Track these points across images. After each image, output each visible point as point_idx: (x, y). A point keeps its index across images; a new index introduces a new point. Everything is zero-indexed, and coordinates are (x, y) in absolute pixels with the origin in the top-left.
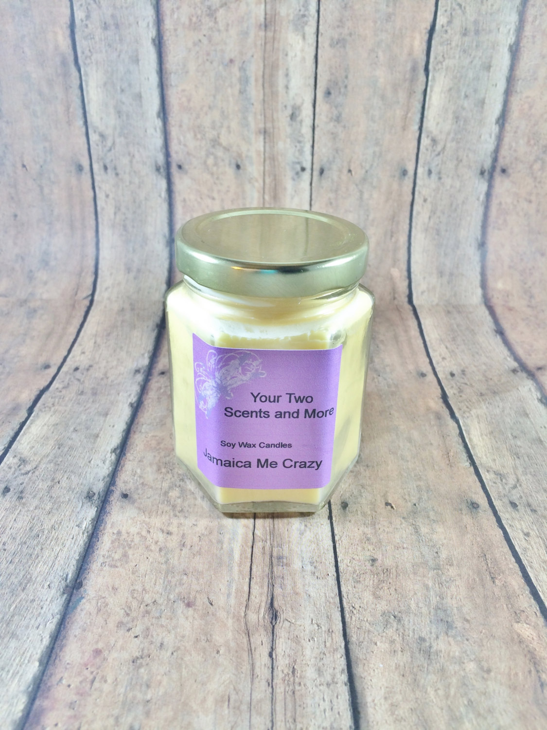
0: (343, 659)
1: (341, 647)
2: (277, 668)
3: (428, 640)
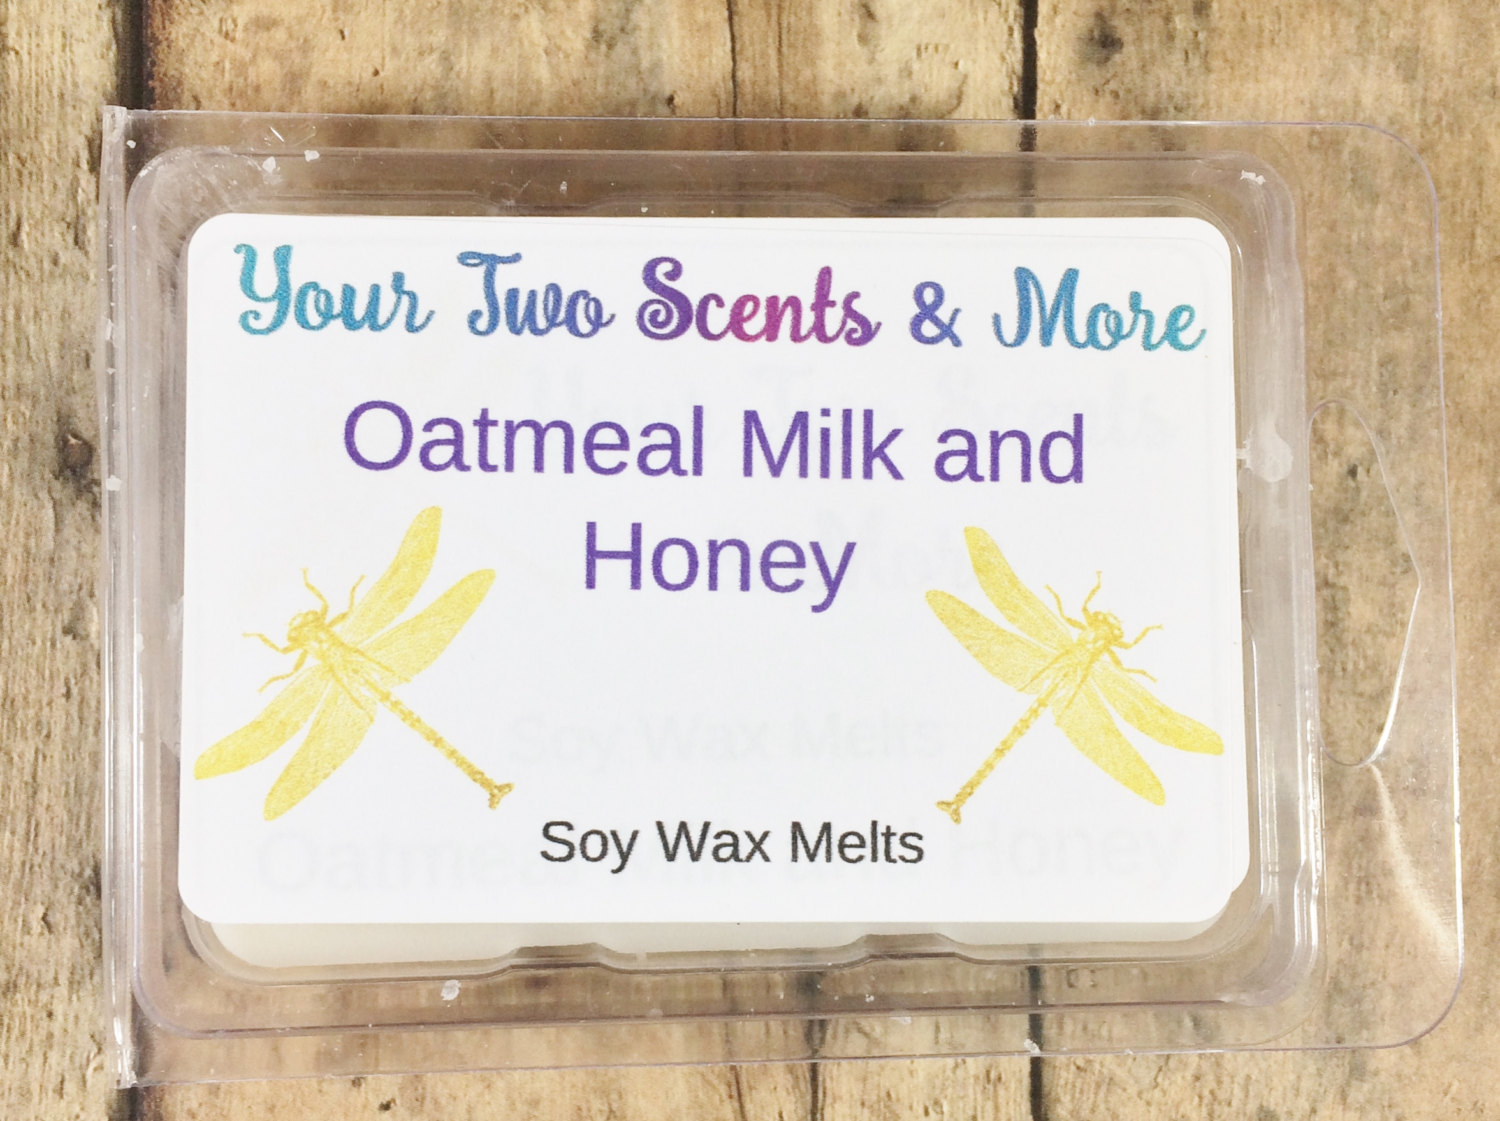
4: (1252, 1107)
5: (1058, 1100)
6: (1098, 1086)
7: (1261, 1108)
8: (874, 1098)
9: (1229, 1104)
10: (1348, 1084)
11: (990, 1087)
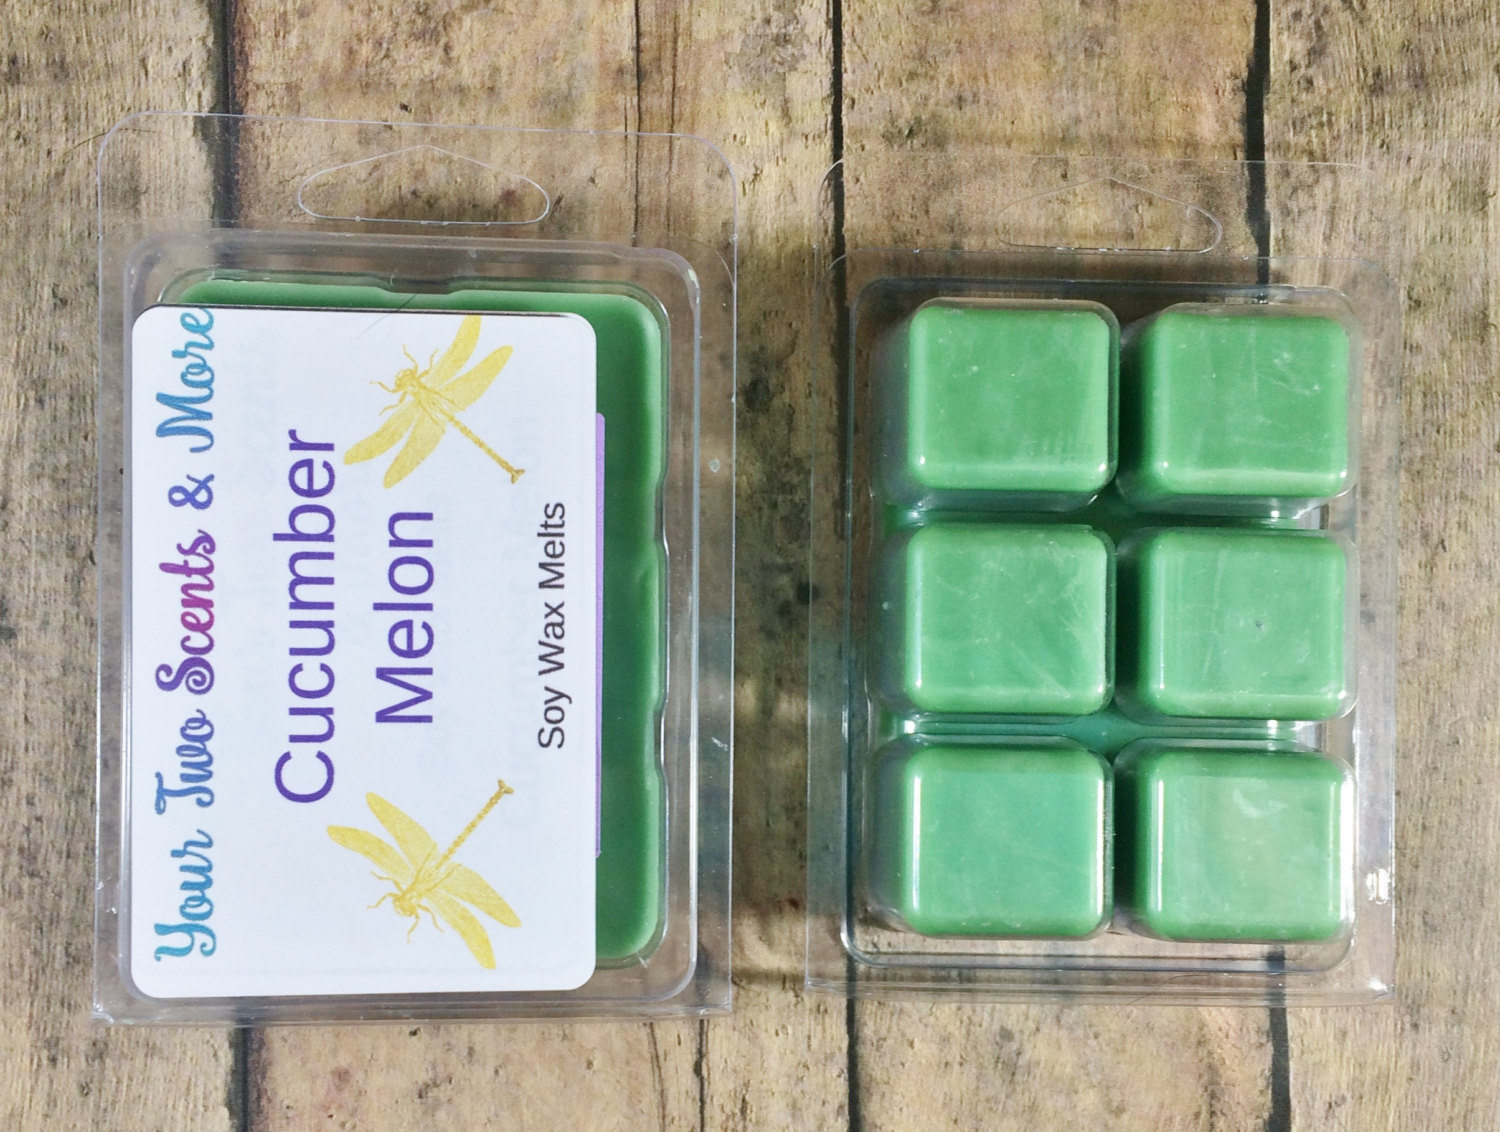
0: (842, 1079)
1: (840, 1049)
2: (712, 1100)
3: (1017, 1036)
4: (996, 1027)
5: (866, 1024)
6: (892, 1014)
7: (1002, 1028)
8: (742, 1024)
9: (981, 1025)
10: (1062, 1011)
11: (820, 1016)
